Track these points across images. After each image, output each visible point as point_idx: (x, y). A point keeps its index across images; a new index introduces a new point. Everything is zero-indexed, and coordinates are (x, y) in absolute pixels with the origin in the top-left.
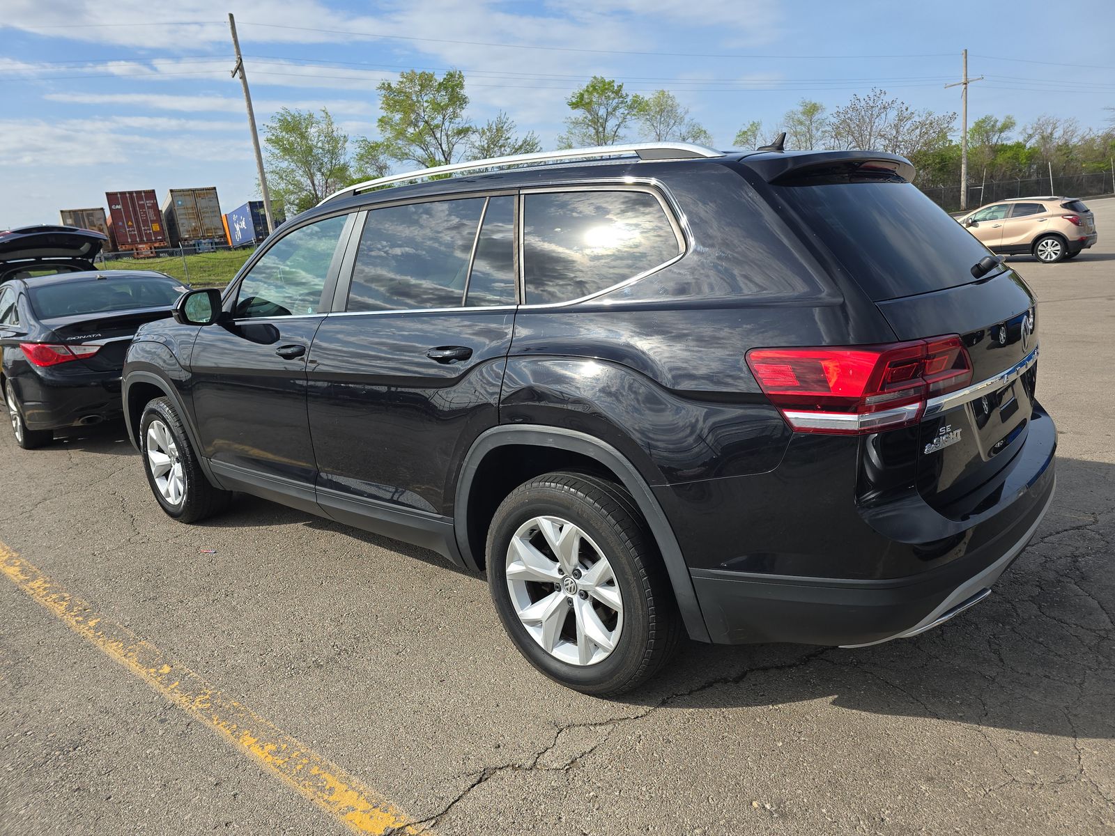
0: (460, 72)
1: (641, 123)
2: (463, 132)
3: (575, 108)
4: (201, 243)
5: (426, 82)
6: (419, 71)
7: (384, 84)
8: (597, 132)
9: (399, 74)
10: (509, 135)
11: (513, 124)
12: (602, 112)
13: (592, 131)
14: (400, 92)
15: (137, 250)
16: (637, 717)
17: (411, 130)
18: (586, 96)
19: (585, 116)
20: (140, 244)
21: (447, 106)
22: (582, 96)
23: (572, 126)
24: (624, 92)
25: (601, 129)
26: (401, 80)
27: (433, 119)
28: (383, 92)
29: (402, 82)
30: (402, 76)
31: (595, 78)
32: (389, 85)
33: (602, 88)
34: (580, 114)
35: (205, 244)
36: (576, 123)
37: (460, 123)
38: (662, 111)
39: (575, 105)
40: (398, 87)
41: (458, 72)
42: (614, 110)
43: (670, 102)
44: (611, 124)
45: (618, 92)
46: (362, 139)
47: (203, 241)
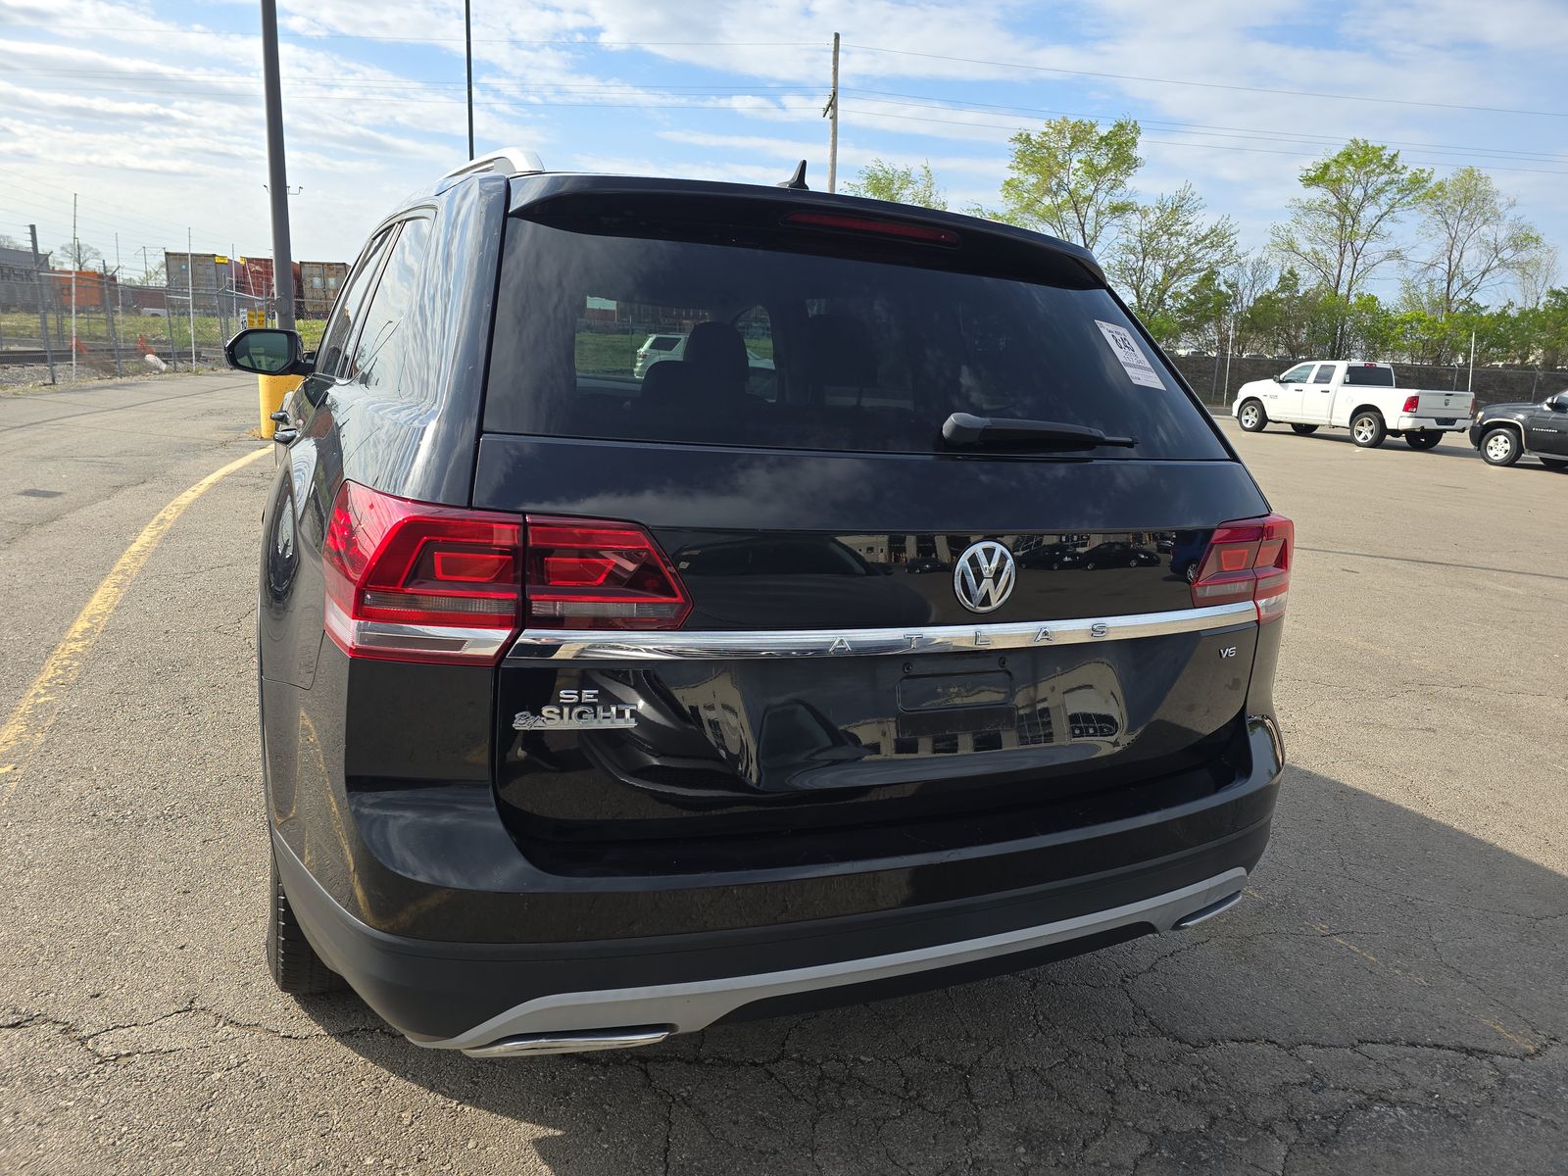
0: (1135, 122)
1: (1425, 217)
2: (1119, 210)
3: (1309, 185)
4: (752, 327)
5: (1080, 135)
6: (1072, 120)
7: (1021, 135)
8: (1343, 226)
9: (1045, 121)
10: (1191, 220)
11: (1202, 202)
12: (1357, 194)
13: (1335, 223)
14: (1042, 146)
15: (680, 325)
16: (290, 1037)
17: (1047, 201)
18: (1333, 168)
19: (1325, 198)
20: (685, 319)
21: (1107, 169)
22: (1327, 167)
23: (1300, 213)
24: (1399, 164)
25: (1349, 221)
26: (1046, 130)
27: (1083, 187)
28: (1018, 146)
29: (1045, 134)
30: (1049, 125)
31: (1355, 142)
32: (1028, 136)
33: (1362, 157)
34: (1317, 194)
35: (756, 327)
36: (1308, 209)
37: (1119, 197)
38: (1468, 199)
39: (1310, 181)
40: (1040, 140)
41: (1132, 123)
42: (1380, 191)
43: (1481, 187)
44: (1370, 213)
45: (1390, 164)
46: (976, 207)
47: (754, 325)
